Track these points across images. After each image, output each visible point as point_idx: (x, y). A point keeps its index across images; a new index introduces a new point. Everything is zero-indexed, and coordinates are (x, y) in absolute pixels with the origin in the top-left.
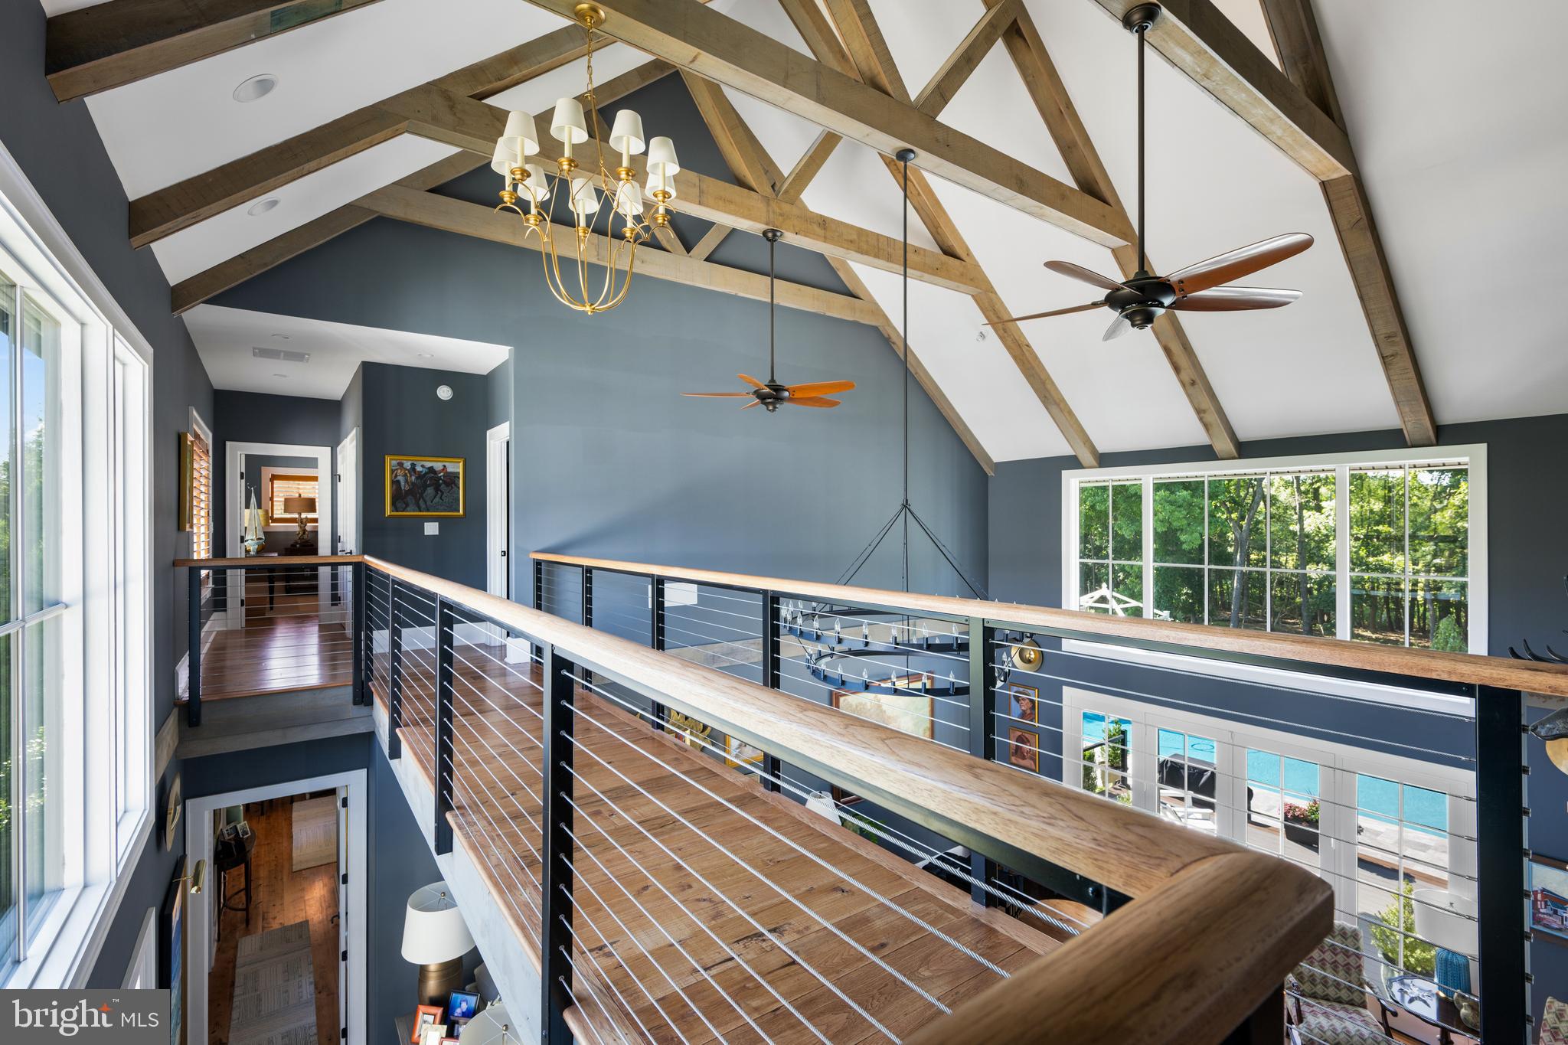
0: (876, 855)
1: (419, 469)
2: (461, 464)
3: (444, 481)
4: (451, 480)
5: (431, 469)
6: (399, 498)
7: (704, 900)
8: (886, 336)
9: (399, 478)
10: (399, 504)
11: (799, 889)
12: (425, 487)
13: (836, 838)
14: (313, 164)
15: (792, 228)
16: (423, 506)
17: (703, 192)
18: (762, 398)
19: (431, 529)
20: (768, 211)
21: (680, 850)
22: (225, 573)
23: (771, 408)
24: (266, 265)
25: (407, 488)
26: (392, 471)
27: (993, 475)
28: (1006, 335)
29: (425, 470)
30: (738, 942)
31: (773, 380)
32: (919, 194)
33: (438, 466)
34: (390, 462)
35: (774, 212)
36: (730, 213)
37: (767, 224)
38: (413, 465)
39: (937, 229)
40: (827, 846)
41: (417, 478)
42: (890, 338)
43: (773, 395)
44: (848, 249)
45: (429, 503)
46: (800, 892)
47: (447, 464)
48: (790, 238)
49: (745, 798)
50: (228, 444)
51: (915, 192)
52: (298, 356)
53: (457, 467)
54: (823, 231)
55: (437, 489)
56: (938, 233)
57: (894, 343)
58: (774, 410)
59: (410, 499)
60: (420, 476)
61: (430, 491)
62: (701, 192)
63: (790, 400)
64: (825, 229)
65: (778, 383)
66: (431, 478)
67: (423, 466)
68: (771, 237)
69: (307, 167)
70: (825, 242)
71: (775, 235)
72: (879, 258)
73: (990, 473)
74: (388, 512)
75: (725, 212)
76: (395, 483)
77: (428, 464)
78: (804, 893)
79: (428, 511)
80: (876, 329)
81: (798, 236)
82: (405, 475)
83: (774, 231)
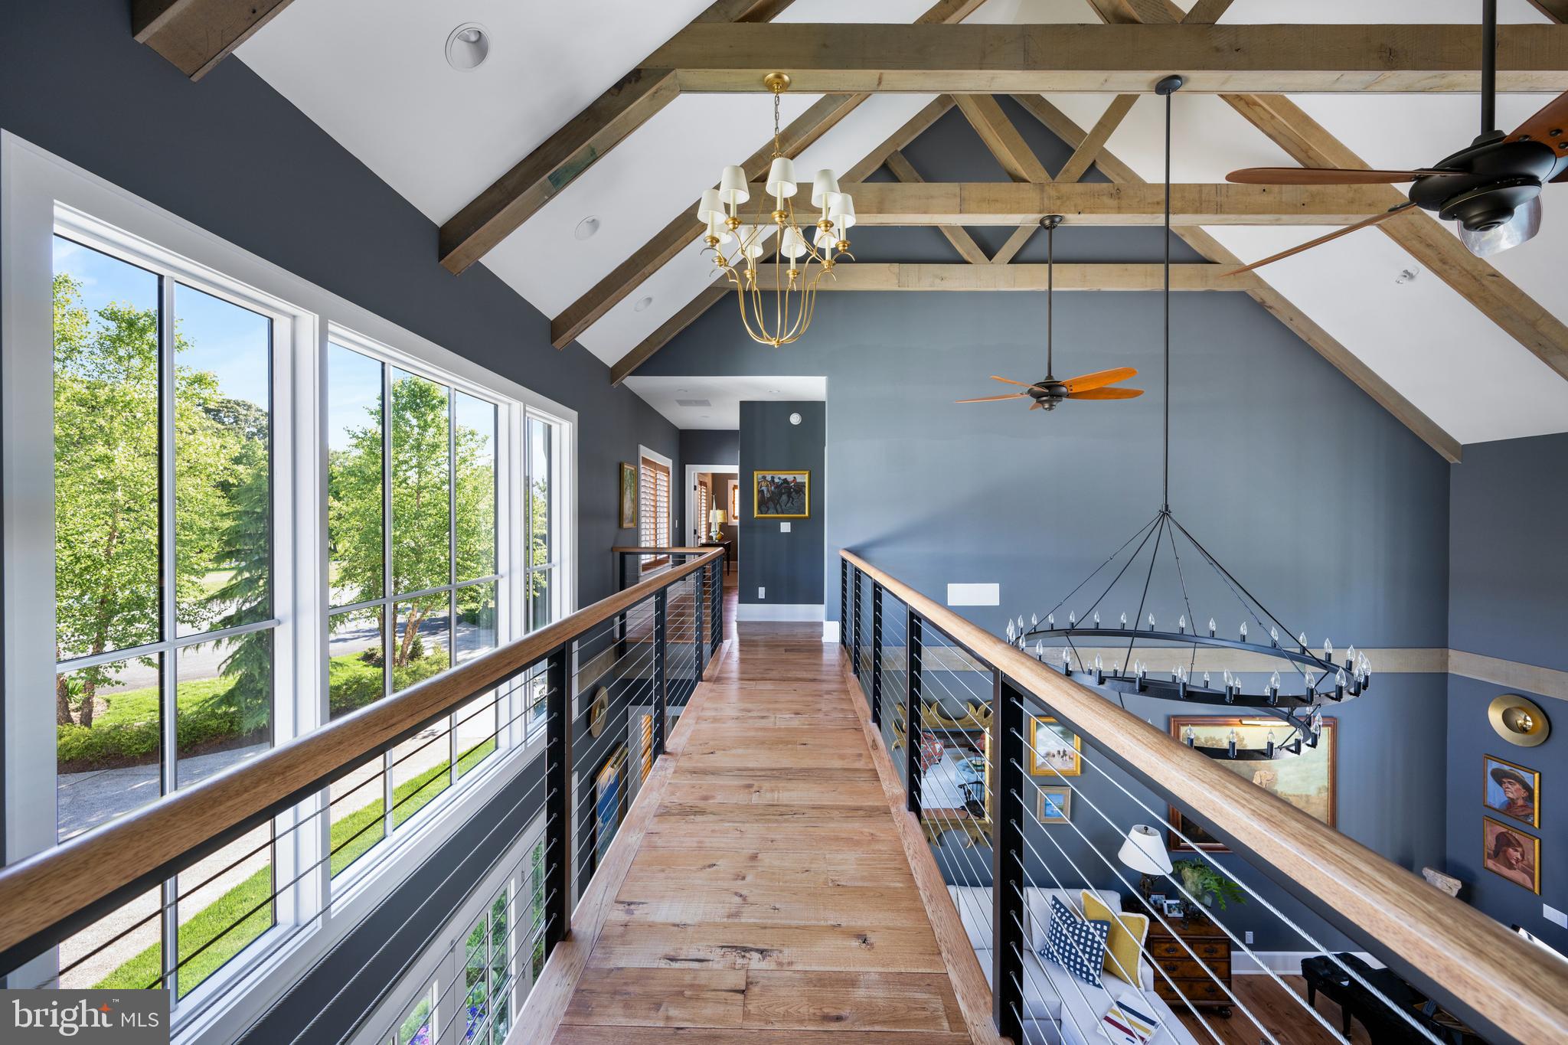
0: (940, 919)
1: (776, 480)
2: (807, 476)
3: (794, 490)
4: (800, 488)
5: (785, 481)
6: (763, 504)
7: (741, 896)
8: (1258, 300)
9: (763, 488)
10: (764, 509)
11: (826, 920)
12: (781, 494)
13: (919, 883)
14: (649, 267)
15: (1073, 208)
16: (779, 510)
17: (964, 199)
18: (1037, 396)
19: (785, 527)
20: (1042, 199)
21: (772, 841)
22: (684, 557)
23: (1047, 406)
24: (660, 343)
25: (769, 496)
26: (759, 483)
27: (1457, 461)
28: (1447, 267)
29: (781, 481)
30: (723, 947)
31: (1050, 376)
32: (1273, 117)
33: (790, 478)
34: (757, 475)
35: (1050, 198)
36: (996, 212)
37: (1040, 213)
38: (773, 478)
39: (1306, 152)
40: (901, 888)
41: (775, 488)
42: (1264, 302)
43: (1049, 392)
44: (1153, 213)
45: (783, 507)
46: (825, 924)
47: (796, 476)
48: (1073, 219)
49: (878, 810)
50: (687, 466)
51: (1266, 116)
52: (704, 403)
53: (803, 478)
54: (1116, 202)
55: (789, 496)
56: (1310, 158)
57: (1271, 307)
58: (1050, 408)
59: (771, 505)
60: (778, 486)
61: (784, 497)
62: (962, 200)
63: (1068, 396)
64: (1119, 198)
65: (1056, 380)
66: (785, 488)
67: (779, 478)
68: (1049, 225)
69: (646, 270)
70: (1119, 213)
71: (1052, 222)
72: (1201, 212)
73: (1453, 460)
74: (755, 515)
75: (990, 213)
76: (761, 492)
77: (783, 477)
78: (827, 926)
79: (783, 513)
80: (1243, 295)
81: (1082, 215)
82: (767, 486)
83: (1052, 218)
